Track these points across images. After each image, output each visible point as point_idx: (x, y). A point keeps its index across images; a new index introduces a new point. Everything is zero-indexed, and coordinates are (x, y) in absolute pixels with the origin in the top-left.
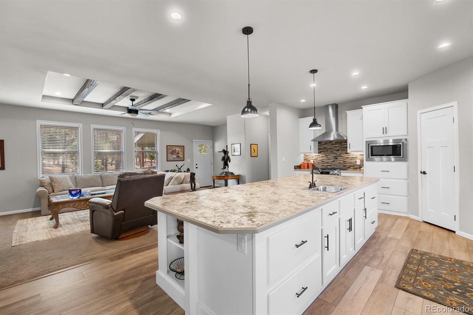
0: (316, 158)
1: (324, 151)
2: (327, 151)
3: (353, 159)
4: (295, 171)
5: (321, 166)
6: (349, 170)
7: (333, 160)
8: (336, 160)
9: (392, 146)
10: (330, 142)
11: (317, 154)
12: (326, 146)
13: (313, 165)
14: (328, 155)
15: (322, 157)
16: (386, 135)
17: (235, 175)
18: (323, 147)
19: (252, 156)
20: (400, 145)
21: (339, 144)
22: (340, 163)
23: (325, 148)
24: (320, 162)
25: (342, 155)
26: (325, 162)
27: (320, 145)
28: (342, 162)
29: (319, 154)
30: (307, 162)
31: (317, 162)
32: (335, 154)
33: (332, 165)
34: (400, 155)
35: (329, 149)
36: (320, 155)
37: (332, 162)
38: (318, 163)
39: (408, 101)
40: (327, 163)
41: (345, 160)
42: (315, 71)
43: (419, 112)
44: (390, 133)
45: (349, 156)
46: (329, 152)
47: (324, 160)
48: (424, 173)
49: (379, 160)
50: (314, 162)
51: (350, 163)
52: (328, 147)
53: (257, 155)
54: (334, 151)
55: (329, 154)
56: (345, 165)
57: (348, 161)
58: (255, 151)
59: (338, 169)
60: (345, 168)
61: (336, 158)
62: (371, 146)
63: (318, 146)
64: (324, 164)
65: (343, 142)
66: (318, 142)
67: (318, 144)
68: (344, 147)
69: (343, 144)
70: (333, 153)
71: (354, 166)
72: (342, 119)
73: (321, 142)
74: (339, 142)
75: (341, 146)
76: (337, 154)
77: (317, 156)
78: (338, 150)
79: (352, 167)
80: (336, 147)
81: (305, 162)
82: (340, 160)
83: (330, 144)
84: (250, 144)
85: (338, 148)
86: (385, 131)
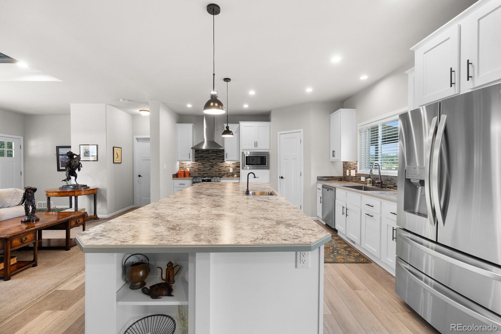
0: (192, 166)
1: (201, 160)
2: (204, 159)
3: (227, 167)
4: (173, 180)
5: (197, 174)
6: (223, 177)
7: (209, 169)
8: (212, 168)
9: (260, 157)
10: (207, 151)
11: (194, 163)
12: (203, 155)
13: (190, 174)
14: (204, 164)
15: (199, 165)
16: (256, 148)
17: (91, 188)
18: (201, 156)
19: (114, 162)
20: (266, 157)
21: (215, 153)
22: (215, 171)
23: (202, 156)
24: (197, 170)
25: (217, 164)
26: (201, 170)
27: (196, 153)
28: (217, 170)
29: (196, 162)
30: (184, 170)
31: (193, 170)
32: (211, 162)
33: (208, 173)
34: (266, 165)
35: (206, 157)
36: (197, 164)
37: (209, 170)
38: (195, 171)
39: (270, 124)
40: (203, 171)
41: (220, 169)
42: (228, 80)
43: (279, 133)
44: (259, 147)
45: (224, 165)
46: (205, 160)
47: (200, 169)
48: (282, 178)
49: (251, 168)
50: (190, 170)
51: (224, 171)
52: (205, 156)
53: (120, 162)
54: (210, 160)
55: (206, 163)
56: (220, 173)
57: (223, 169)
58: (118, 156)
59: (214, 177)
60: (221, 176)
61: (212, 166)
62: (246, 157)
63: (195, 154)
64: (200, 173)
65: (219, 152)
66: (195, 150)
67: (195, 152)
68: (219, 157)
69: (219, 153)
70: (209, 161)
71: (228, 174)
72: (218, 130)
73: (198, 150)
74: (215, 152)
75: (216, 155)
76: (213, 163)
77: (194, 164)
78: (214, 159)
79: (226, 175)
80: (212, 156)
81: (182, 171)
82: (216, 168)
83: (207, 153)
84: (113, 147)
85: (214, 157)
86: (256, 144)
